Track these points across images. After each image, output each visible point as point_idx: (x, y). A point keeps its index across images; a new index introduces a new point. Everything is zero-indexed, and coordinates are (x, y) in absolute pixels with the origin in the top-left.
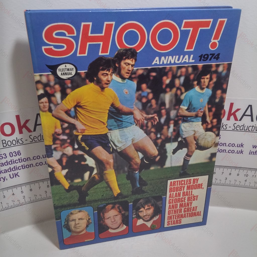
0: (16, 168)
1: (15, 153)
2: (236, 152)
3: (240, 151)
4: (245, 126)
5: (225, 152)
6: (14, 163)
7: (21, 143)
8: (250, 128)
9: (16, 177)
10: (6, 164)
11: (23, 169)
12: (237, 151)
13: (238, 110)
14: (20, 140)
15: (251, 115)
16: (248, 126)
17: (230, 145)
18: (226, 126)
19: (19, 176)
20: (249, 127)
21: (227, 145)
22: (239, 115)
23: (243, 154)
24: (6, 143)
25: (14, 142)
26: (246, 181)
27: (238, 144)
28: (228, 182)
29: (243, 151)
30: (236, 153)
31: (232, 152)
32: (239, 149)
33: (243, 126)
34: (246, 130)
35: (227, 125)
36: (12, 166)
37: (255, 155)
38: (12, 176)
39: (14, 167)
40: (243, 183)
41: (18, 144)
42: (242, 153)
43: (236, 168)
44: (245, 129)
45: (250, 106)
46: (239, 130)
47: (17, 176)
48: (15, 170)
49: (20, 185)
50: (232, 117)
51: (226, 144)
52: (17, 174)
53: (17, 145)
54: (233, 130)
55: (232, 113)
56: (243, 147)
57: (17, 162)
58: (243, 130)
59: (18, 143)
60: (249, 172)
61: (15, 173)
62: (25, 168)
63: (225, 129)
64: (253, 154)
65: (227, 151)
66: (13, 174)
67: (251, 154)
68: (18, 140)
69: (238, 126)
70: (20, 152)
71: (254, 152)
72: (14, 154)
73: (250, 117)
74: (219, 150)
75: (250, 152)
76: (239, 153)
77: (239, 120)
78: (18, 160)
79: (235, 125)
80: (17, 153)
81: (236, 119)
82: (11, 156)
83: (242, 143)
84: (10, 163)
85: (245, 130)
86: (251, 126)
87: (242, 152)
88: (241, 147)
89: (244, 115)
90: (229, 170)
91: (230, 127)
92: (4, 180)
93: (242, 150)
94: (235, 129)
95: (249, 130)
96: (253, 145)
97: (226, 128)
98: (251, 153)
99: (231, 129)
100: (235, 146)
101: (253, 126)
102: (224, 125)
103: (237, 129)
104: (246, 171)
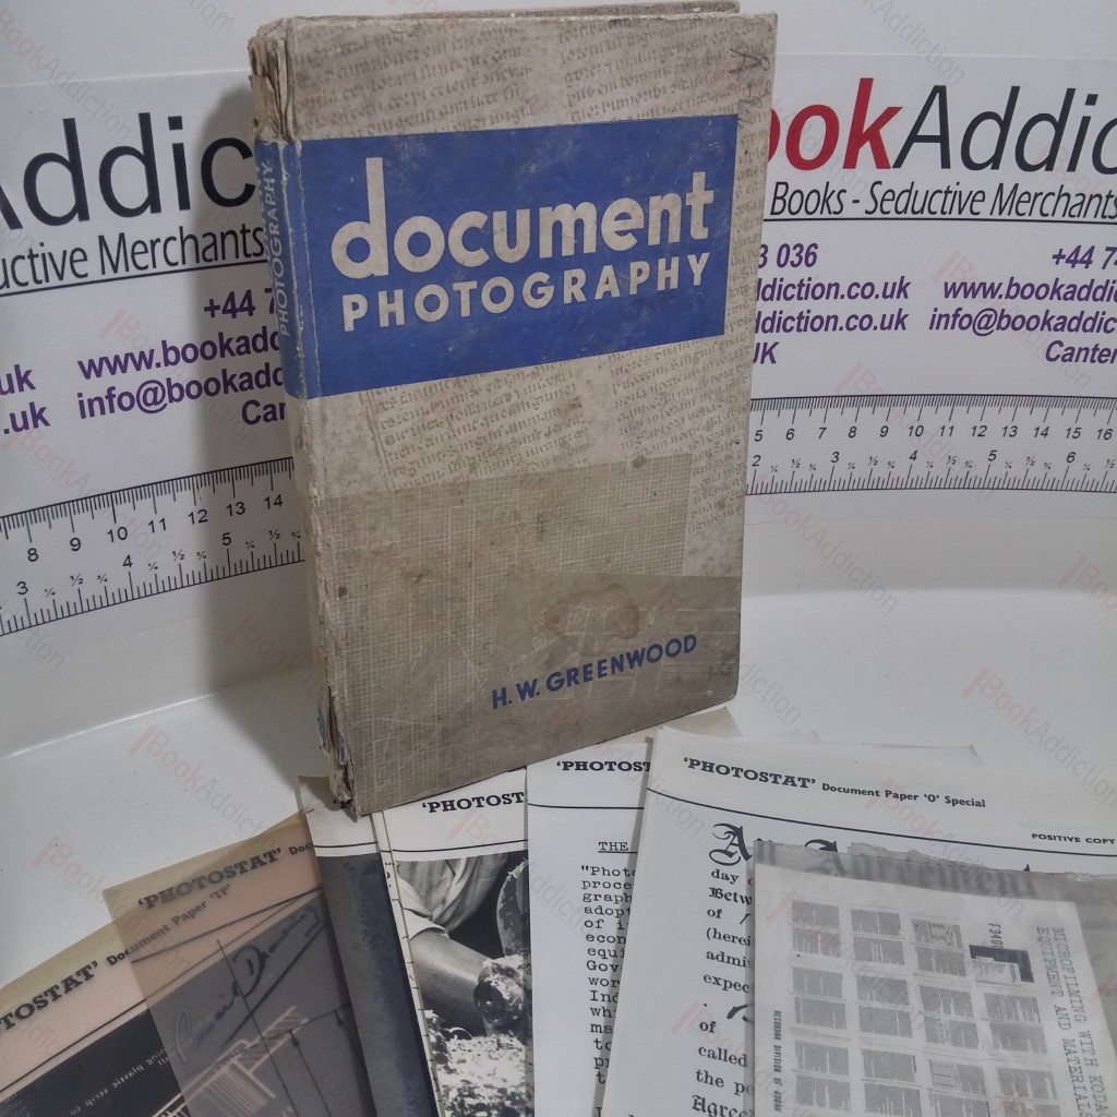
2: (877, 322)
3: (892, 316)
4: (917, 192)
5: (834, 329)
8: (936, 204)
12: (884, 317)
13: (891, 113)
15: (943, 139)
16: (927, 192)
17: (854, 291)
18: (841, 196)
20: (933, 195)
21: (843, 290)
22: (894, 136)
23: (904, 328)
26: (914, 458)
27: (886, 285)
28: (842, 472)
29: (906, 316)
30: (879, 328)
31: (861, 322)
32: (891, 307)
33: (910, 191)
34: (922, 211)
35: (844, 191)
37: (953, 328)
40: (901, 471)
42: (900, 326)
43: (875, 399)
44: (917, 208)
45: (940, 91)
46: (893, 214)
50: (866, 151)
51: (837, 285)
54: (869, 216)
55: (865, 129)
56: (906, 296)
58: (909, 214)
60: (928, 412)
63: (835, 213)
64: (945, 328)
67: (937, 328)
69: (889, 196)
71: (947, 316)
73: (939, 145)
74: (810, 319)
75: (934, 316)
76: (889, 327)
77: (891, 165)
79: (876, 188)
81: (881, 161)
83: (903, 278)
85: (917, 213)
86: (940, 192)
87: (900, 321)
88: (898, 297)
89: (914, 137)
90: (850, 412)
91: (858, 201)
93: (901, 310)
94: (874, 210)
95: (933, 210)
96: (946, 284)
97: (838, 210)
98: (937, 321)
99: (859, 211)
100: (874, 296)
101: (948, 192)
102: (833, 192)
103: (883, 212)
104: (918, 409)
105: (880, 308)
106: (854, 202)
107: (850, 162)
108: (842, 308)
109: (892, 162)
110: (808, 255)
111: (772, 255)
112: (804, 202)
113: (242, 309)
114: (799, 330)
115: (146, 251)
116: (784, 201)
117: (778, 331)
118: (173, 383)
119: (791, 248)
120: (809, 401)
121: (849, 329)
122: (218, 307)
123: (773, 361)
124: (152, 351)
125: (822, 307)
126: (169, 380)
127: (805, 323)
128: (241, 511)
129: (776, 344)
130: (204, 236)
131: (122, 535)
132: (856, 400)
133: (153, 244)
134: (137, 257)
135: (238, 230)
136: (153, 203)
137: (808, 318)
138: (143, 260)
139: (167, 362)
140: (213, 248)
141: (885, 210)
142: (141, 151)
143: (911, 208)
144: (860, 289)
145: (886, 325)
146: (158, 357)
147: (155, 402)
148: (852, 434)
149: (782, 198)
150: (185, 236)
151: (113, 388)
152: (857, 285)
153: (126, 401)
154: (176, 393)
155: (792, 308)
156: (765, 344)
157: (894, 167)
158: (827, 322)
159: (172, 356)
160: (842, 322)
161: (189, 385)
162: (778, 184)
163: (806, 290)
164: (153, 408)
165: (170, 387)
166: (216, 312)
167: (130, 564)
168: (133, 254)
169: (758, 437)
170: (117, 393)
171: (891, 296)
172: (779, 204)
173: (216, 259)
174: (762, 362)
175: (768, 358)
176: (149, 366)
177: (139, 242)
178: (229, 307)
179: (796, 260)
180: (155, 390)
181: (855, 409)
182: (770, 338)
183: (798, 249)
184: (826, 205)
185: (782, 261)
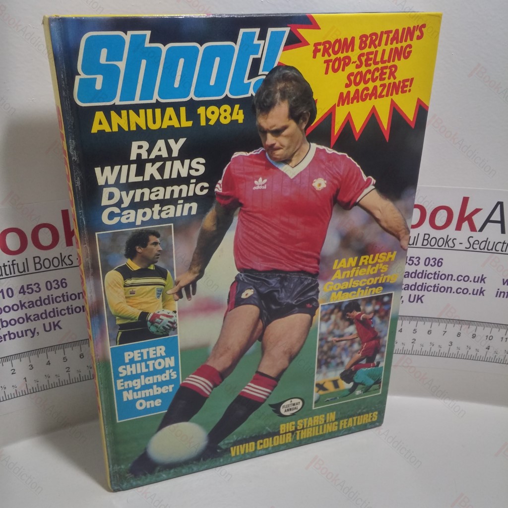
0: (57, 311)
1: (56, 282)
2: (471, 291)
3: (478, 290)
4: (489, 242)
5: (451, 292)
6: (53, 303)
7: (69, 265)
8: (499, 247)
9: (55, 329)
10: (39, 303)
11: (69, 314)
12: (474, 290)
13: (477, 211)
14: (67, 257)
15: (502, 222)
16: (494, 242)
17: (460, 278)
18: (454, 241)
19: (60, 328)
20: (497, 243)
21: (455, 277)
22: (478, 220)
23: (483, 295)
24: (42, 262)
25: (56, 262)
27: (475, 277)
28: (453, 350)
29: (484, 290)
30: (471, 294)
31: (463, 291)
32: (478, 286)
33: (486, 241)
34: (492, 249)
35: (456, 239)
36: (49, 308)
38: (48, 328)
39: (53, 309)
40: (482, 353)
41: (62, 266)
42: (481, 294)
43: (470, 323)
44: (490, 248)
45: (500, 204)
46: (478, 250)
47: (57, 327)
48: (54, 316)
49: (63, 346)
50: (466, 225)
51: (452, 275)
52: (57, 325)
53: (60, 267)
54: (467, 249)
55: (465, 216)
56: (484, 282)
57: (58, 299)
58: (486, 250)
59: (63, 263)
60: (495, 330)
61: (54, 323)
62: (73, 313)
63: (451, 247)
64: (503, 297)
65: (454, 290)
66: (50, 323)
67: (500, 296)
68: (63, 258)
69: (477, 242)
70: (65, 281)
71: (504, 293)
72: (54, 285)
73: (500, 225)
77: (477, 231)
78: (62, 298)
79: (470, 239)
80: (59, 283)
81: (473, 228)
82: (49, 288)
83: (483, 275)
84: (47, 302)
85: (490, 250)
86: (501, 243)
87: (482, 292)
88: (481, 282)
89: (488, 220)
90: (458, 326)
91: (462, 243)
92: (33, 334)
93: (482, 288)
94: (469, 248)
95: (497, 249)
96: (503, 280)
97: (453, 246)
98: (499, 294)
99: (462, 247)
100: (469, 281)
101: (504, 243)
102: (450, 239)
103: (473, 248)
104: (490, 329)
107: (459, 228)
110: (439, 262)
111: (422, 261)
112: (437, 242)
114: (434, 291)
119: (431, 259)
123: (422, 302)
127: (436, 288)
129: (423, 296)
137: (438, 287)
141: (475, 247)
143: (487, 248)
145: (475, 293)
149: (427, 240)
156: (418, 296)
162: (425, 234)
163: (436, 276)
172: (426, 242)
174: (417, 302)
175: (419, 301)
179: (433, 264)
182: (421, 293)
183: (434, 260)
185: (427, 264)
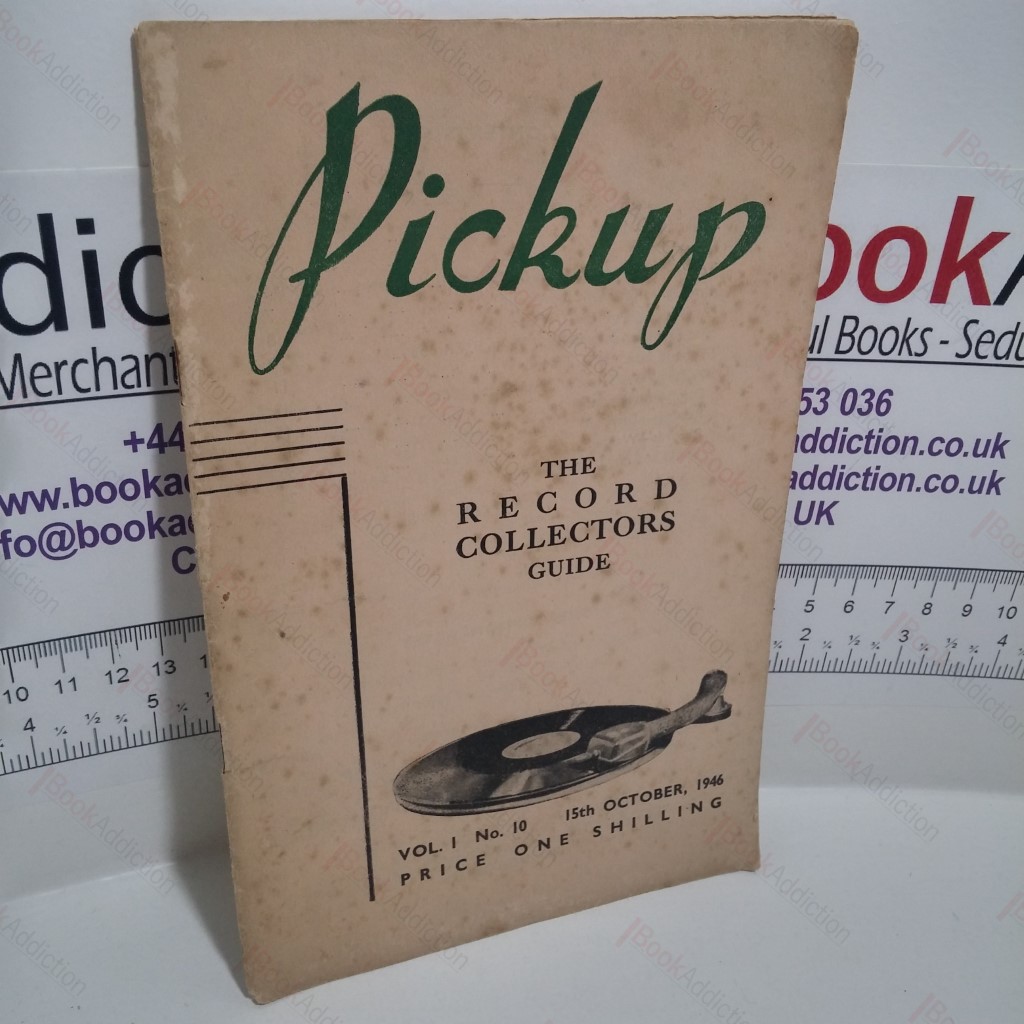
105: (968, 468)
106: (942, 342)
108: (921, 466)
109: (993, 296)
113: (172, 443)
115: (49, 375)
116: (853, 338)
117: (838, 488)
118: (84, 526)
120: (875, 570)
121: (927, 489)
122: (141, 441)
124: (57, 491)
125: (896, 464)
126: (79, 523)
128: (171, 670)
130: (124, 358)
131: (22, 696)
132: (932, 572)
133: (58, 367)
134: (37, 381)
135: (166, 353)
136: (58, 318)
138: (44, 385)
139: (77, 503)
140: (135, 373)
142: (42, 259)
144: (945, 444)
146: (66, 496)
147: (62, 547)
148: (926, 611)
150: (98, 359)
151: (9, 531)
152: (942, 440)
153: (25, 546)
154: (89, 537)
155: (858, 462)
157: (995, 303)
158: (902, 482)
159: (83, 495)
160: (919, 482)
161: (105, 529)
164: (60, 554)
165: (81, 532)
166: (139, 446)
167: (32, 728)
168: (33, 378)
169: (809, 608)
170: (13, 536)
171: (984, 454)
173: (139, 385)
176: (54, 506)
177: (40, 364)
178: (155, 441)
180: (62, 535)
181: (932, 583)
184: (906, 345)
